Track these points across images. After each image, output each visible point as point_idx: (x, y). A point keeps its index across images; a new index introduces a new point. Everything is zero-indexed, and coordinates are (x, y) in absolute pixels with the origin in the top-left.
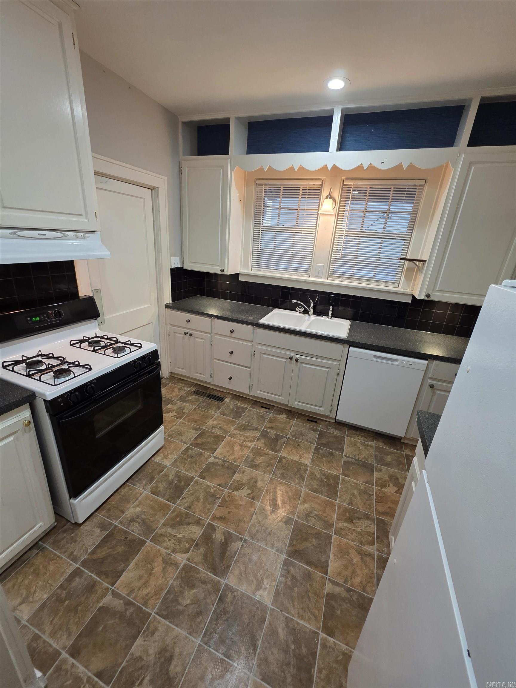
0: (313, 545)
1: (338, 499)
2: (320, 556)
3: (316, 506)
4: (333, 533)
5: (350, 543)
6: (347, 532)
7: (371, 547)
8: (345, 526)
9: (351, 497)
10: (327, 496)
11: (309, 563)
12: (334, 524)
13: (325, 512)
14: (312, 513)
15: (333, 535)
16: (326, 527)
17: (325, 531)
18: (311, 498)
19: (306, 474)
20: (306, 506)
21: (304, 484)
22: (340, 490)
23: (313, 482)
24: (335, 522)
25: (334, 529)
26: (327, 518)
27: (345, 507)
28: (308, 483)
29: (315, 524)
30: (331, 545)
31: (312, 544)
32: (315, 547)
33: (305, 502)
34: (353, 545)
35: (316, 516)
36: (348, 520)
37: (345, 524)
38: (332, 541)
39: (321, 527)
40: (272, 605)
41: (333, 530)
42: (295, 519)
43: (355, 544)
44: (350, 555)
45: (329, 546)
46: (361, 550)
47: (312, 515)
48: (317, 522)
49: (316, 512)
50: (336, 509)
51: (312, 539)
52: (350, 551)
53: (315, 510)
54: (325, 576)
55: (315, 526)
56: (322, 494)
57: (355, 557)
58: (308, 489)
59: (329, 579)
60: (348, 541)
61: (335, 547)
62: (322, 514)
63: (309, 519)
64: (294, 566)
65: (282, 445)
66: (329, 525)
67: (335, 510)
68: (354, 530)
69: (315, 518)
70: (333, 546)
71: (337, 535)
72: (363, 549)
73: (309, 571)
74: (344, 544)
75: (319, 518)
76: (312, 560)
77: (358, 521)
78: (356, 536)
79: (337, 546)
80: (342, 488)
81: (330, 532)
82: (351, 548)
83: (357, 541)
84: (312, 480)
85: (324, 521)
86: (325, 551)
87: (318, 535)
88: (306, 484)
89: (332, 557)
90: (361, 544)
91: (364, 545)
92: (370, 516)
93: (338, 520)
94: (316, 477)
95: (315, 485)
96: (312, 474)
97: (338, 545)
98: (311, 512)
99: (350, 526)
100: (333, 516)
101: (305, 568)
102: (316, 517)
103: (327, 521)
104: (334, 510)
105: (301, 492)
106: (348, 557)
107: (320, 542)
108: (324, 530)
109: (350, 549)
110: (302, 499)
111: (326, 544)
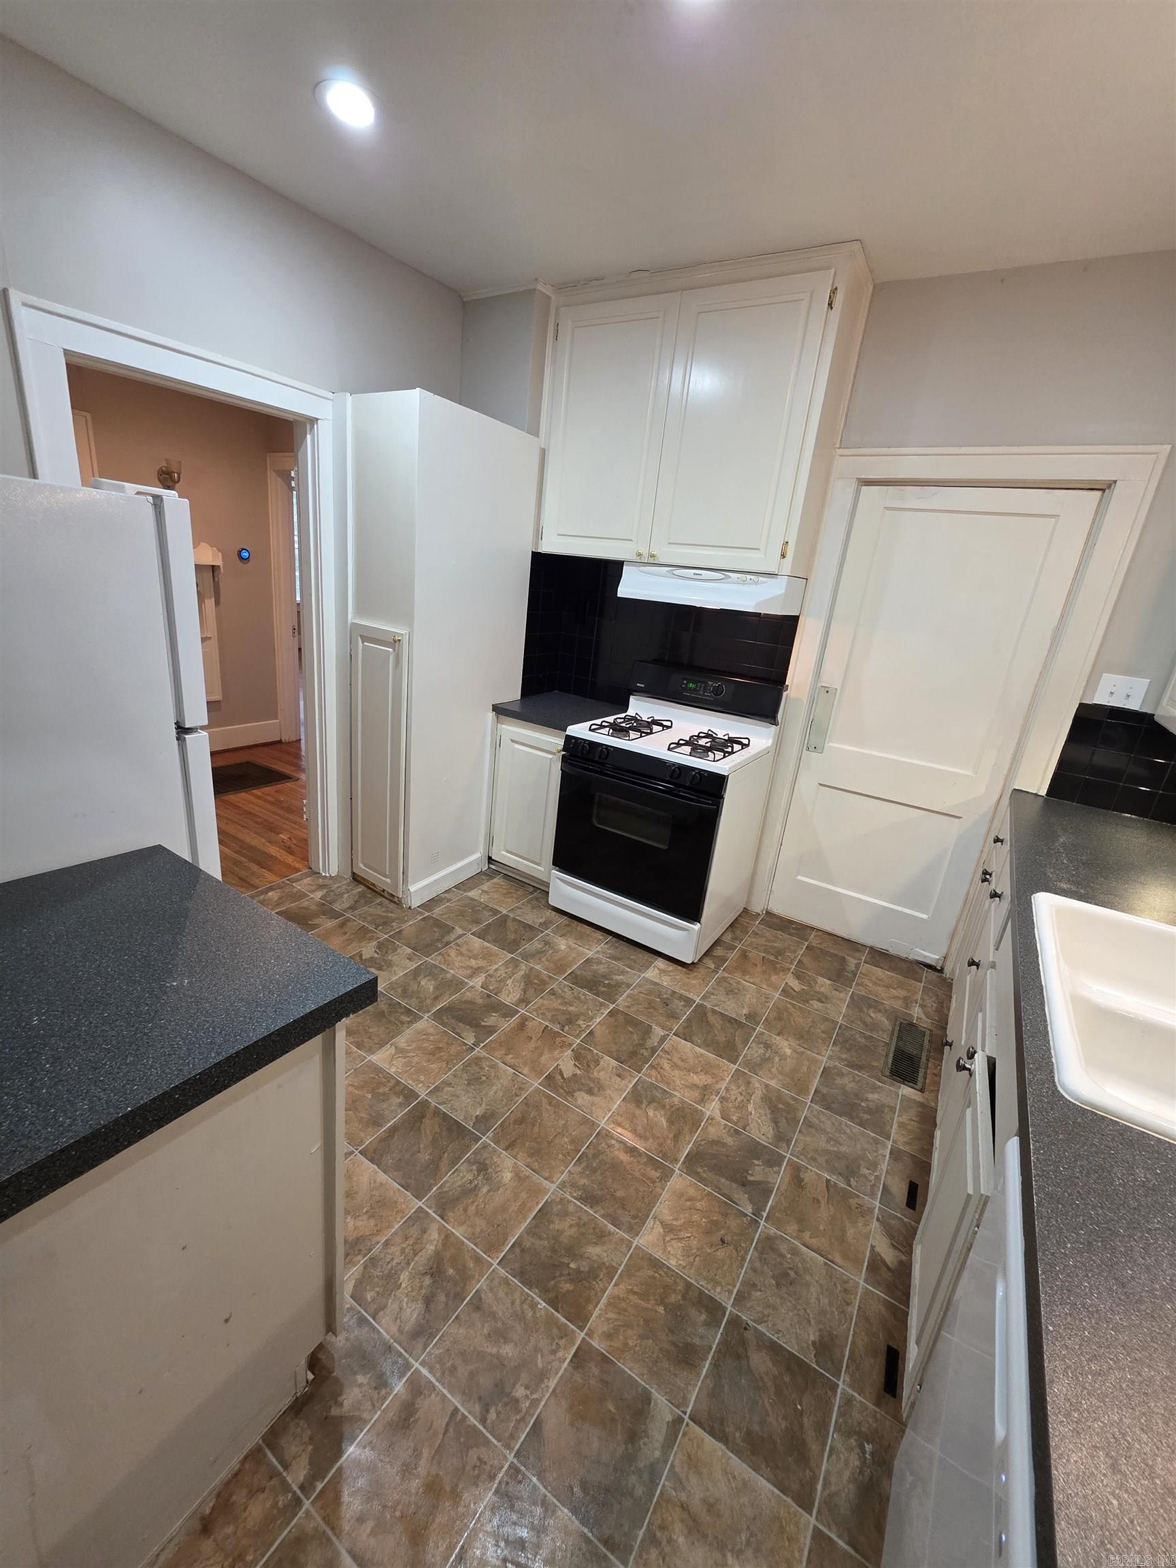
0: (419, 1152)
1: (502, 1272)
2: (395, 1155)
3: (498, 1199)
4: (423, 1206)
5: (386, 1232)
6: (411, 1243)
7: (353, 1282)
8: (427, 1246)
9: (496, 1321)
10: (520, 1245)
11: (394, 1129)
12: (443, 1218)
13: (478, 1213)
14: (485, 1182)
15: (420, 1204)
16: (443, 1198)
17: (435, 1189)
18: (524, 1195)
19: (602, 1216)
20: (507, 1176)
21: (569, 1197)
22: (529, 1295)
23: (571, 1226)
24: (446, 1225)
25: (430, 1211)
26: (461, 1209)
27: (473, 1277)
28: (571, 1208)
29: (459, 1175)
30: (402, 1187)
31: (421, 1150)
32: (413, 1154)
33: (518, 1176)
34: (378, 1238)
35: (476, 1186)
36: (438, 1267)
37: (431, 1248)
38: (409, 1194)
39: (448, 1185)
40: (370, 1061)
41: (430, 1208)
42: (484, 1138)
43: (378, 1243)
44: (365, 1217)
45: (403, 1182)
46: (360, 1250)
47: (480, 1178)
48: (460, 1183)
49: (485, 1190)
50: (478, 1250)
51: (430, 1154)
52: (372, 1223)
53: (489, 1191)
54: (360, 1149)
55: (453, 1173)
56: (530, 1231)
57: (356, 1228)
58: (553, 1201)
59: (352, 1153)
60: (393, 1230)
61: (394, 1192)
62: (476, 1203)
63: (474, 1167)
64: (400, 1105)
65: (720, 1189)
66: (444, 1205)
67: (476, 1244)
68: (409, 1264)
69: (471, 1182)
70: (399, 1190)
71: (415, 1212)
72: (360, 1257)
73: (381, 1126)
74: (390, 1218)
75: (469, 1191)
76: (396, 1138)
77: (424, 1291)
78: (392, 1259)
79: (395, 1199)
80: (533, 1306)
81: (427, 1200)
82: (375, 1229)
83: (382, 1255)
84: (578, 1225)
85: (458, 1199)
86: (398, 1168)
87: (433, 1169)
88: (569, 1201)
89: (382, 1177)
90: (370, 1259)
91: (365, 1267)
92: (420, 1346)
93: (448, 1236)
94: (589, 1243)
95: (564, 1228)
96: (601, 1236)
97: (396, 1202)
98: (487, 1179)
99: (422, 1259)
100: (462, 1229)
101: (389, 1121)
102: (473, 1185)
103: (454, 1207)
104: (478, 1240)
105: (546, 1179)
106: (365, 1210)
107: (418, 1168)
108: (437, 1190)
109: (376, 1225)
110: (527, 1174)
111: (410, 1178)
